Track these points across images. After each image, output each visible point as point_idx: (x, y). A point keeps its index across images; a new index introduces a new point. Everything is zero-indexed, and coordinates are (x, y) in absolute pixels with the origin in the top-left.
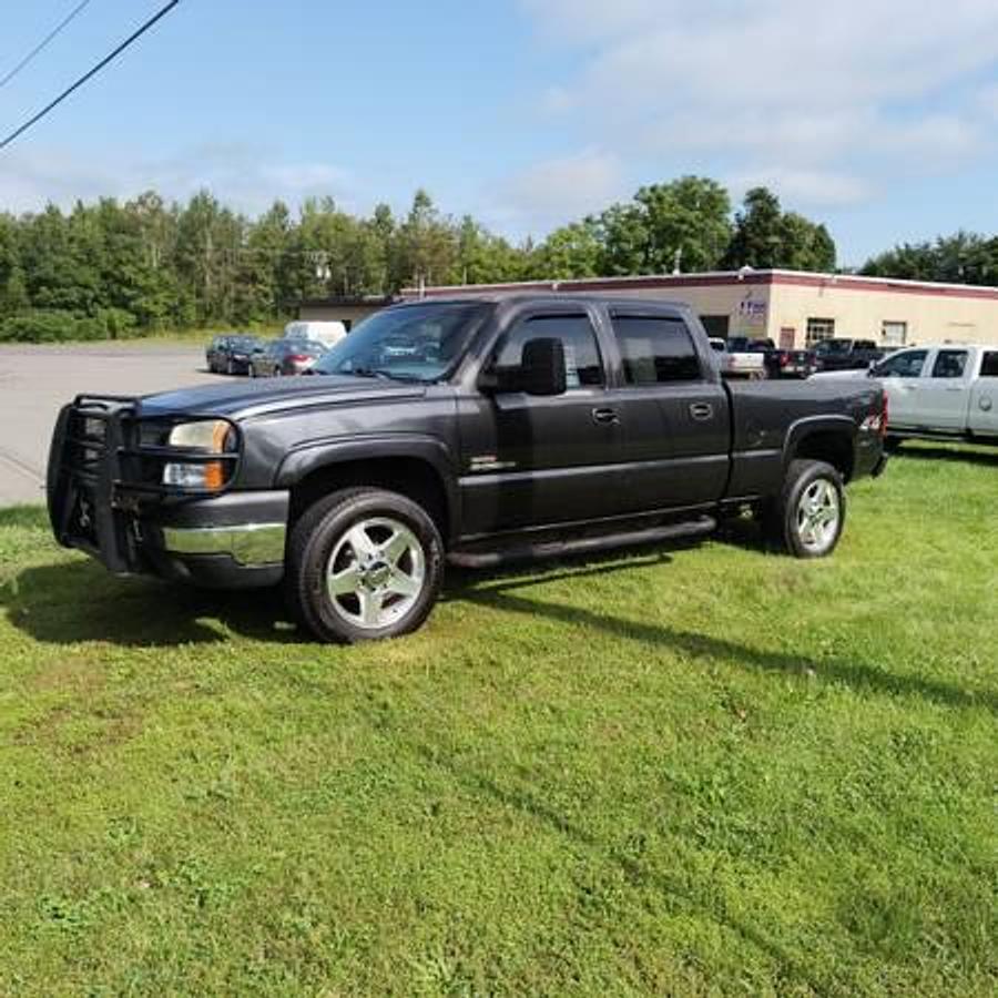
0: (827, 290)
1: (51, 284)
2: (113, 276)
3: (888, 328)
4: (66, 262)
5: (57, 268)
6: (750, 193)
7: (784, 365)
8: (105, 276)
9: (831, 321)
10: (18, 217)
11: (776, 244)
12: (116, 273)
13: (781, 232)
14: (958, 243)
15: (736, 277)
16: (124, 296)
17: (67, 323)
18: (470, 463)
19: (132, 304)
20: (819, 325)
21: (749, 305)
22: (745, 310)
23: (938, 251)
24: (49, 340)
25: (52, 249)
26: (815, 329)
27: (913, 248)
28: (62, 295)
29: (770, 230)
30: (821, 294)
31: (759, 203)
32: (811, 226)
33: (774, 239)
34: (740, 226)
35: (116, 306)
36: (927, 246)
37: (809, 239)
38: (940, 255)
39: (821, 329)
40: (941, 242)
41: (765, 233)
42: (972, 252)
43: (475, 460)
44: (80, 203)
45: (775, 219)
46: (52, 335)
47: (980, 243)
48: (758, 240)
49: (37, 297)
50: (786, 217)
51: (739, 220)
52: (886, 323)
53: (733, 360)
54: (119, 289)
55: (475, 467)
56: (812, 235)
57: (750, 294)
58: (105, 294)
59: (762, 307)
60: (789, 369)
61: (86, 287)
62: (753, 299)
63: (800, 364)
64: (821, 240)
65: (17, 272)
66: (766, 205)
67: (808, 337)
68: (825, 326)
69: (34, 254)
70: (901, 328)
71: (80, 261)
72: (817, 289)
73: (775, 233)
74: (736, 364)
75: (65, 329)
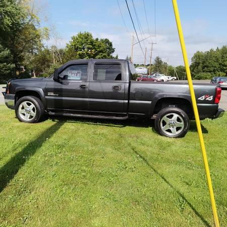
1: (207, 67)
2: (222, 64)
4: (212, 62)
5: (209, 63)
8: (220, 64)
10: (204, 52)
12: (223, 64)
16: (224, 69)
17: (209, 75)
18: (48, 94)
19: (226, 71)
24: (204, 79)
25: (209, 59)
28: (209, 69)
35: (221, 71)
43: (49, 93)
44: (218, 48)
46: (204, 78)
49: (204, 70)
54: (223, 67)
55: (49, 95)
58: (219, 69)
61: (215, 67)
65: (201, 65)
69: (205, 60)
71: (215, 61)
75: (208, 77)
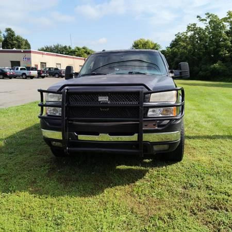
0: (44, 56)
3: (57, 65)
6: (6, 29)
7: (42, 74)
9: (45, 63)
11: (15, 43)
13: (17, 40)
14: (58, 46)
15: (21, 51)
20: (43, 64)
21: (26, 58)
22: (25, 60)
23: (54, 48)
26: (42, 65)
27: (48, 47)
29: (14, 40)
30: (42, 56)
31: (9, 32)
32: (24, 39)
33: (15, 42)
34: (5, 38)
36: (51, 46)
37: (24, 43)
38: (54, 49)
39: (44, 65)
40: (54, 46)
41: (12, 40)
42: (61, 49)
45: (14, 36)
47: (62, 47)
48: (10, 42)
50: (17, 36)
51: (4, 36)
52: (57, 64)
53: (30, 73)
56: (25, 42)
57: (25, 56)
59: (29, 59)
60: (43, 75)
62: (26, 57)
63: (45, 73)
64: (27, 43)
66: (11, 33)
67: (41, 67)
68: (44, 64)
70: (59, 65)
72: (42, 55)
73: (15, 40)
74: (31, 74)
